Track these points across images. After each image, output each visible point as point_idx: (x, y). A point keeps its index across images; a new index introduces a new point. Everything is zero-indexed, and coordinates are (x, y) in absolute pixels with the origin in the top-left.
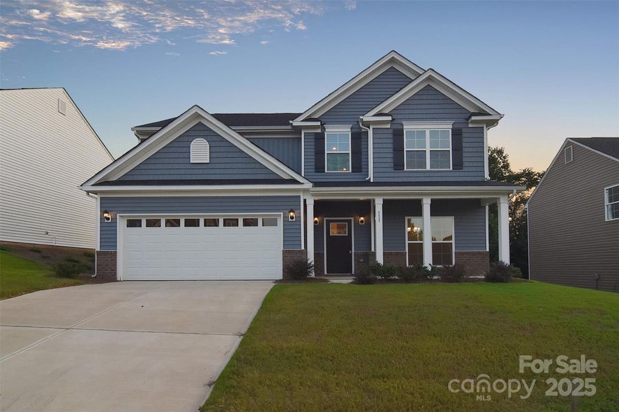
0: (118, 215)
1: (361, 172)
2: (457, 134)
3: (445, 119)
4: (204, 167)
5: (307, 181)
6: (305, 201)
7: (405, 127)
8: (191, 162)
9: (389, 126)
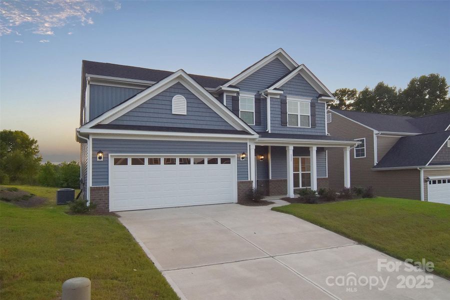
0: (110, 155)
1: (260, 125)
2: (313, 105)
3: (308, 96)
4: (182, 117)
5: (255, 133)
6: (250, 146)
7: (287, 98)
8: (173, 113)
9: (278, 97)
